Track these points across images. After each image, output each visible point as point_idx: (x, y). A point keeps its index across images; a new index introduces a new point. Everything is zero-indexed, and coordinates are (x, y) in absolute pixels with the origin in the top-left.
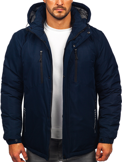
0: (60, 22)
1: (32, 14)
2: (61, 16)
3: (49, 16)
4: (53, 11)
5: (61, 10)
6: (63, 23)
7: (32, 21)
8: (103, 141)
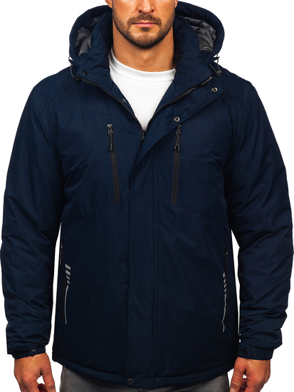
0: (146, 55)
1: (81, 35)
2: (149, 39)
3: (118, 40)
4: (129, 26)
5: (147, 26)
6: (154, 58)
7: (81, 52)
8: (249, 354)
